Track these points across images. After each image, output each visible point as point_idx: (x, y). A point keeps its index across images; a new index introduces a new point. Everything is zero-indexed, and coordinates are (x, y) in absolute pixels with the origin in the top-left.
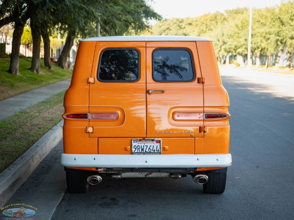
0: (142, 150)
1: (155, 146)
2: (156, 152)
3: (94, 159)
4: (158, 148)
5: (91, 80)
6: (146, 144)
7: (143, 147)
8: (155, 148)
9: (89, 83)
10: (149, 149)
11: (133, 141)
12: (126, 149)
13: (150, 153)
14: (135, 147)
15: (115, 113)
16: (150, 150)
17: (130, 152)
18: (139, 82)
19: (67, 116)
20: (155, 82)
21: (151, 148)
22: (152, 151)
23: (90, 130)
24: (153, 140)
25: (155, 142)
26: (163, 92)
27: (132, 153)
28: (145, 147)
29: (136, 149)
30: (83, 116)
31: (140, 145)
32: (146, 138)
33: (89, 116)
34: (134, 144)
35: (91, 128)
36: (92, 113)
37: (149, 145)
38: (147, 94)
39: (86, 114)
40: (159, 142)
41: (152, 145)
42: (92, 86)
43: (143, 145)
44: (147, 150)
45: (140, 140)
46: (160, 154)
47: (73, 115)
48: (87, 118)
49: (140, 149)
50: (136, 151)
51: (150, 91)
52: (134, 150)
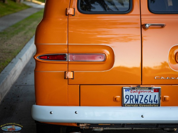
0: (137, 100)
1: (152, 95)
2: (153, 103)
3: (76, 112)
4: (157, 98)
5: (71, 11)
6: (141, 94)
7: (137, 97)
8: (152, 98)
9: (67, 15)
10: (145, 99)
11: (124, 90)
12: (115, 99)
13: (146, 105)
14: (127, 97)
15: (101, 54)
16: (146, 101)
17: (120, 103)
18: (132, 13)
19: (40, 57)
20: (150, 13)
21: (148, 98)
22: (148, 103)
23: (70, 75)
24: (150, 88)
25: (152, 91)
26: (162, 26)
27: (123, 105)
28: (140, 97)
29: (128, 99)
30: (61, 57)
31: (133, 94)
32: (141, 86)
33: (69, 57)
34: (125, 93)
35: (71, 73)
36: (73, 54)
37: (145, 94)
38: (142, 29)
39: (65, 55)
40: (156, 90)
41: (149, 94)
42: (71, 19)
43: (137, 94)
44: (143, 101)
45: (134, 88)
46: (159, 106)
47: (48, 56)
48: (65, 59)
49: (134, 100)
50: (128, 102)
51: (147, 26)
52: (125, 100)
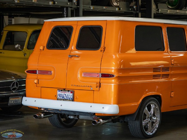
0: (63, 97)
1: (70, 95)
2: (70, 99)
3: (35, 101)
4: (72, 97)
6: (65, 94)
8: (70, 97)
9: (40, 50)
11: (58, 91)
14: (59, 95)
18: (68, 49)
19: (27, 72)
21: (68, 96)
22: (68, 99)
24: (69, 91)
25: (70, 93)
26: (78, 57)
27: (57, 99)
28: (65, 95)
30: (34, 72)
32: (66, 89)
34: (58, 93)
36: (39, 70)
37: (67, 94)
39: (36, 71)
40: (71, 93)
41: (68, 94)
42: (42, 52)
43: (63, 94)
44: (66, 98)
45: (62, 91)
46: (73, 101)
47: (30, 71)
48: (36, 73)
49: (62, 97)
50: (60, 98)
52: (58, 97)
